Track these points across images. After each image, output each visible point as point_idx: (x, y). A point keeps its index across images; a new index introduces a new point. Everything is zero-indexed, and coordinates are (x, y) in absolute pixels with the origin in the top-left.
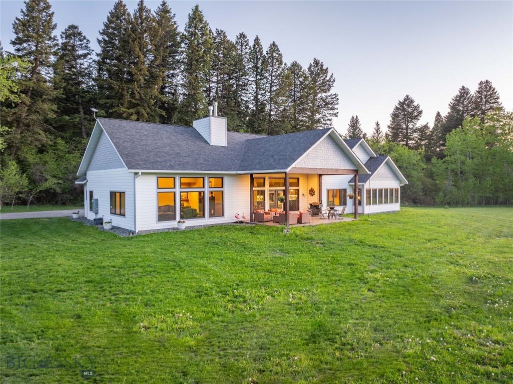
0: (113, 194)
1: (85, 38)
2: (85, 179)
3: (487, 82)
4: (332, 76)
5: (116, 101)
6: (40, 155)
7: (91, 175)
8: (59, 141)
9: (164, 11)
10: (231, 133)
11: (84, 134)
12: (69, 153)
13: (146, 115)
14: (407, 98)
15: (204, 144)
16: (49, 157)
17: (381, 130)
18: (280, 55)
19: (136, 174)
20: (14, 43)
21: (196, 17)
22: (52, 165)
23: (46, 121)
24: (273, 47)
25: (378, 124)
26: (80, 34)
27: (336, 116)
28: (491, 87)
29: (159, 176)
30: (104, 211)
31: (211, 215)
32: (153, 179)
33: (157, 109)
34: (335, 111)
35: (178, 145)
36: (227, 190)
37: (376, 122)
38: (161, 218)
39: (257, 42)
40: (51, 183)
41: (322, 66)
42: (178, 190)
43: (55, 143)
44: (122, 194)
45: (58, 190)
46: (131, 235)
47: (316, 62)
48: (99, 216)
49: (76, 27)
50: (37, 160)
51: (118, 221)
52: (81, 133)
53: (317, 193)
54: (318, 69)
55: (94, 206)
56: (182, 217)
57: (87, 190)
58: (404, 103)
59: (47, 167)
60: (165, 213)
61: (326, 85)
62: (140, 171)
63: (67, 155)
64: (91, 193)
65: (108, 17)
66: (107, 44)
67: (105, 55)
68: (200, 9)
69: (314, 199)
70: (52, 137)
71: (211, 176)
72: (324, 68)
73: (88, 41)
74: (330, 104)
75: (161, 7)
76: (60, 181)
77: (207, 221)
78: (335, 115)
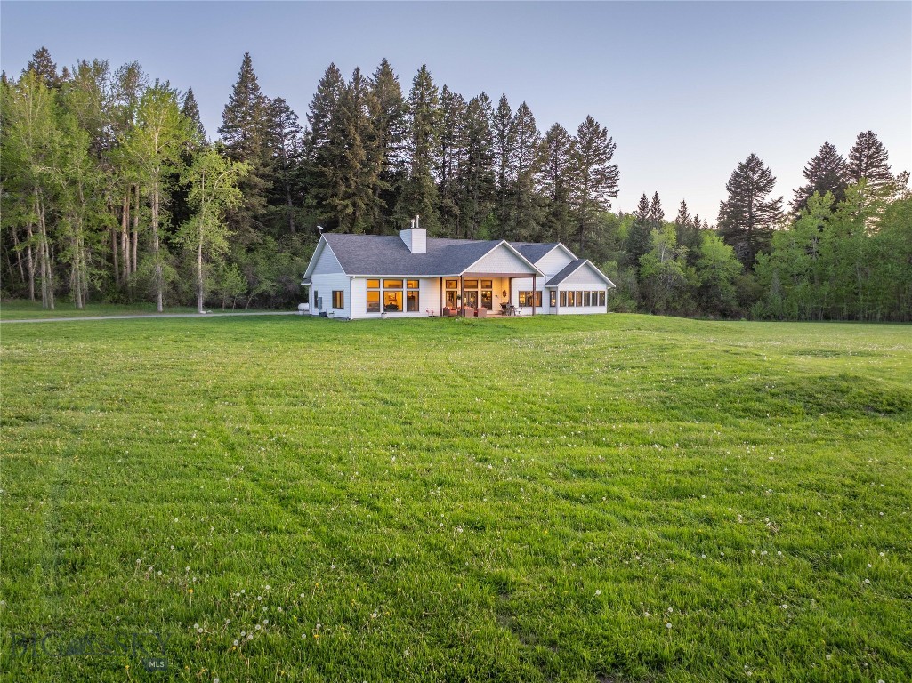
0: (334, 293)
1: (292, 113)
2: (311, 281)
3: (870, 134)
4: (610, 140)
5: (330, 192)
6: (250, 255)
7: (315, 277)
8: (270, 238)
9: (385, 73)
10: (430, 239)
11: (293, 228)
12: (278, 251)
13: (363, 206)
14: (753, 158)
15: (406, 252)
16: (259, 256)
17: (688, 212)
18: (532, 120)
19: (352, 277)
20: (221, 131)
21: (423, 80)
22: (262, 265)
23: (256, 217)
24: (524, 109)
25: (684, 205)
26: (287, 109)
27: (615, 196)
28: (874, 143)
29: (368, 279)
30: (327, 306)
31: (409, 309)
32: (364, 281)
33: (377, 198)
34: (615, 189)
35: (384, 254)
36: (421, 290)
37: (681, 200)
38: (369, 310)
39: (503, 101)
40: (266, 286)
41: (598, 127)
42: (382, 290)
43: (264, 240)
44: (341, 292)
45: (272, 293)
46: (348, 320)
47: (590, 121)
48: (323, 311)
49: (283, 101)
50: (248, 261)
51: (338, 313)
52: (290, 226)
53: (508, 295)
54: (592, 130)
55: (319, 303)
56: (385, 310)
57: (313, 289)
58: (747, 167)
59: (259, 268)
60: (372, 308)
61: (604, 154)
62: (354, 276)
63: (278, 255)
64: (316, 293)
65: (318, 87)
66: (317, 119)
67: (317, 133)
68: (427, 69)
69: (506, 300)
70: (261, 235)
71: (408, 279)
72: (601, 129)
73: (296, 116)
74: (608, 179)
75: (381, 67)
76: (275, 284)
77: (405, 314)
78: (614, 194)
